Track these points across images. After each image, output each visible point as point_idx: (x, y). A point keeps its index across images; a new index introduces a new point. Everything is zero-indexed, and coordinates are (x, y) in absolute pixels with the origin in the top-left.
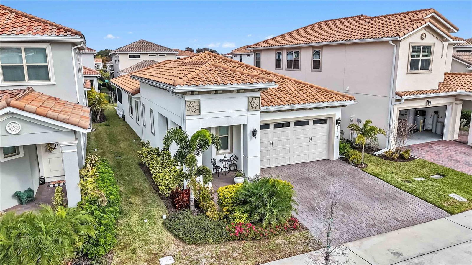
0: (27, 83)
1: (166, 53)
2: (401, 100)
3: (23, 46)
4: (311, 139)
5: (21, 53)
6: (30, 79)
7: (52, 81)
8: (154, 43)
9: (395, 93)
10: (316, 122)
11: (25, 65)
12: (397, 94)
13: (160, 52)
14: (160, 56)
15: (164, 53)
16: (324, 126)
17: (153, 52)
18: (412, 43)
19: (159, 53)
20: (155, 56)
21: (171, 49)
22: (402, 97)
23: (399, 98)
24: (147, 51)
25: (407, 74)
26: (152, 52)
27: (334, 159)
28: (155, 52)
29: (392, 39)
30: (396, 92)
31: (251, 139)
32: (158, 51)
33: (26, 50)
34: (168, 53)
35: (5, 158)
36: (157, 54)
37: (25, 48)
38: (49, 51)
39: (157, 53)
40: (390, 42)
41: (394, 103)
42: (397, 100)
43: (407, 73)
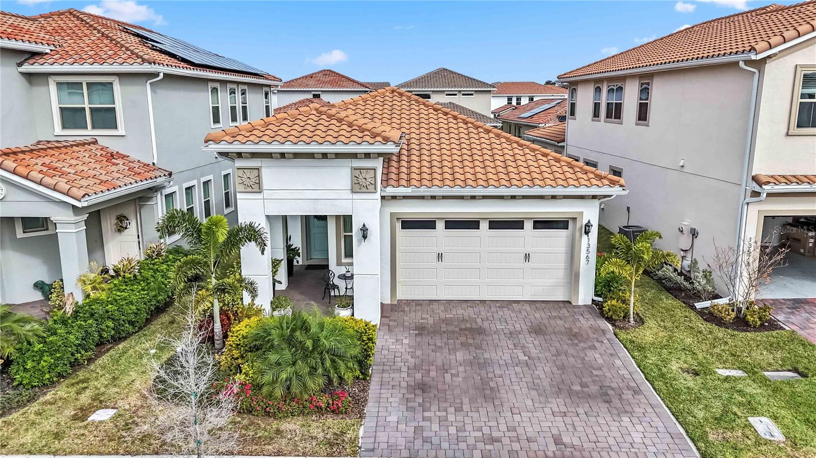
0: (90, 131)
1: (474, 89)
2: (760, 193)
3: (84, 80)
4: (527, 257)
5: (83, 90)
6: (94, 127)
7: (120, 130)
8: (459, 73)
9: (751, 178)
10: (540, 224)
11: (87, 106)
12: (754, 179)
13: (464, 87)
14: (463, 95)
15: (471, 89)
16: (561, 235)
17: (453, 89)
18: (802, 66)
19: (462, 89)
20: (456, 95)
21: (484, 83)
22: (761, 187)
23: (757, 189)
24: (443, 87)
25: (787, 135)
26: (450, 89)
27: (581, 303)
28: (456, 89)
29: (744, 56)
30: (753, 175)
31: (360, 242)
32: (461, 87)
33: (89, 85)
34: (477, 89)
35: (24, 232)
36: (460, 91)
37: (87, 83)
38: (117, 87)
39: (459, 89)
40: (741, 64)
41: (748, 199)
42: (756, 194)
43: (788, 133)
